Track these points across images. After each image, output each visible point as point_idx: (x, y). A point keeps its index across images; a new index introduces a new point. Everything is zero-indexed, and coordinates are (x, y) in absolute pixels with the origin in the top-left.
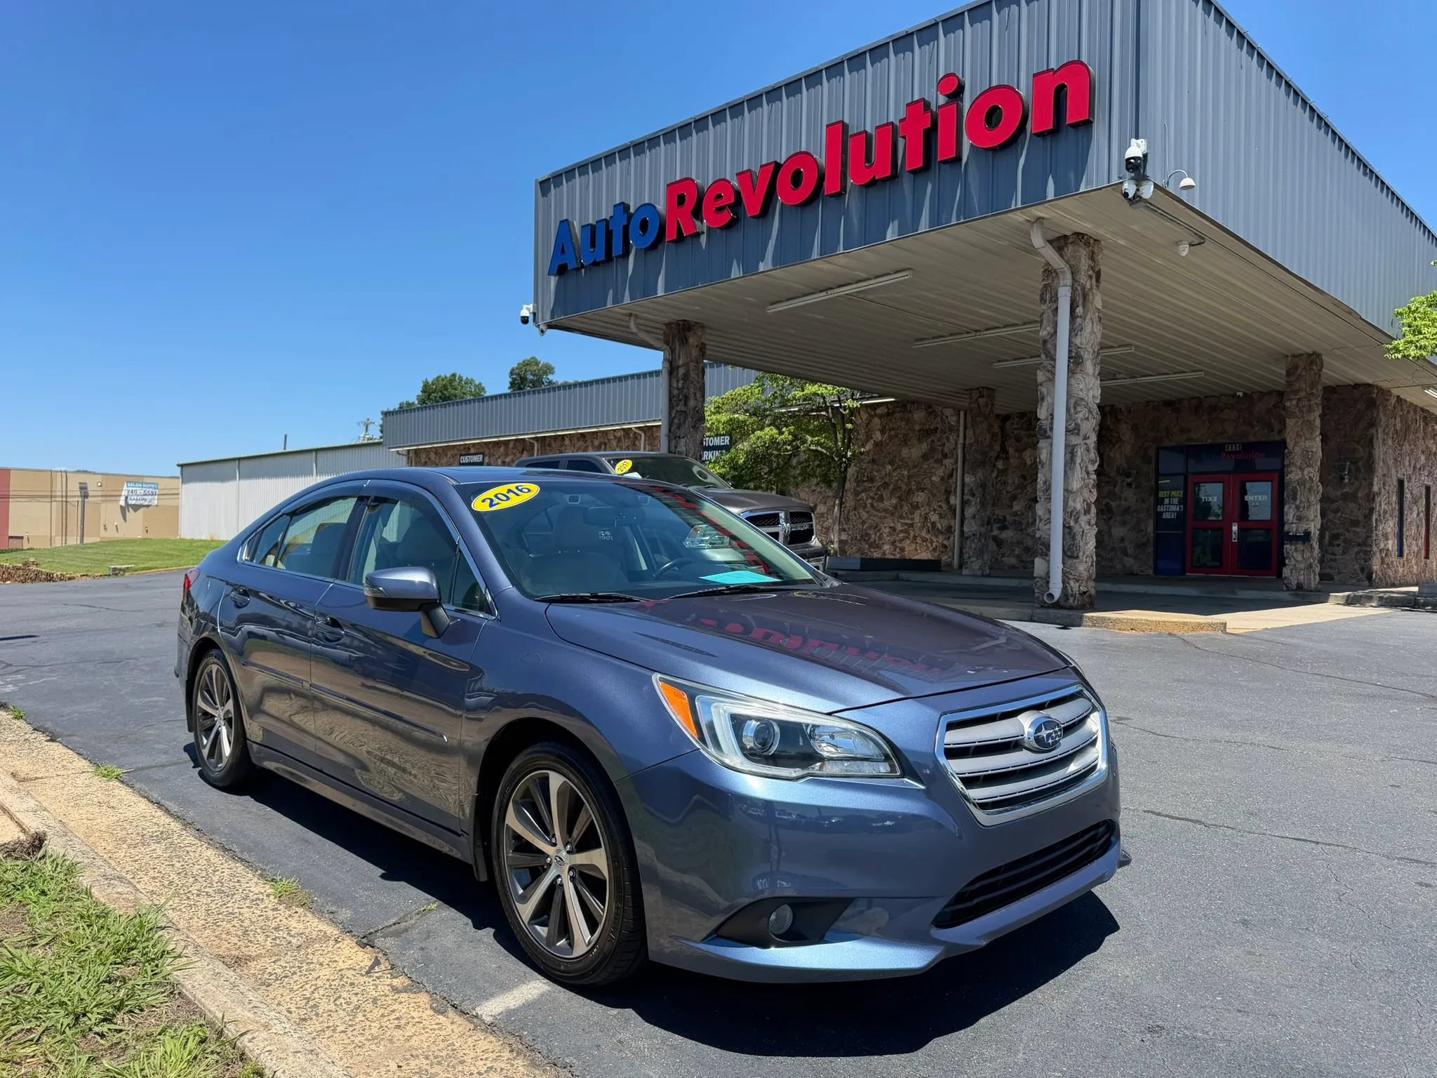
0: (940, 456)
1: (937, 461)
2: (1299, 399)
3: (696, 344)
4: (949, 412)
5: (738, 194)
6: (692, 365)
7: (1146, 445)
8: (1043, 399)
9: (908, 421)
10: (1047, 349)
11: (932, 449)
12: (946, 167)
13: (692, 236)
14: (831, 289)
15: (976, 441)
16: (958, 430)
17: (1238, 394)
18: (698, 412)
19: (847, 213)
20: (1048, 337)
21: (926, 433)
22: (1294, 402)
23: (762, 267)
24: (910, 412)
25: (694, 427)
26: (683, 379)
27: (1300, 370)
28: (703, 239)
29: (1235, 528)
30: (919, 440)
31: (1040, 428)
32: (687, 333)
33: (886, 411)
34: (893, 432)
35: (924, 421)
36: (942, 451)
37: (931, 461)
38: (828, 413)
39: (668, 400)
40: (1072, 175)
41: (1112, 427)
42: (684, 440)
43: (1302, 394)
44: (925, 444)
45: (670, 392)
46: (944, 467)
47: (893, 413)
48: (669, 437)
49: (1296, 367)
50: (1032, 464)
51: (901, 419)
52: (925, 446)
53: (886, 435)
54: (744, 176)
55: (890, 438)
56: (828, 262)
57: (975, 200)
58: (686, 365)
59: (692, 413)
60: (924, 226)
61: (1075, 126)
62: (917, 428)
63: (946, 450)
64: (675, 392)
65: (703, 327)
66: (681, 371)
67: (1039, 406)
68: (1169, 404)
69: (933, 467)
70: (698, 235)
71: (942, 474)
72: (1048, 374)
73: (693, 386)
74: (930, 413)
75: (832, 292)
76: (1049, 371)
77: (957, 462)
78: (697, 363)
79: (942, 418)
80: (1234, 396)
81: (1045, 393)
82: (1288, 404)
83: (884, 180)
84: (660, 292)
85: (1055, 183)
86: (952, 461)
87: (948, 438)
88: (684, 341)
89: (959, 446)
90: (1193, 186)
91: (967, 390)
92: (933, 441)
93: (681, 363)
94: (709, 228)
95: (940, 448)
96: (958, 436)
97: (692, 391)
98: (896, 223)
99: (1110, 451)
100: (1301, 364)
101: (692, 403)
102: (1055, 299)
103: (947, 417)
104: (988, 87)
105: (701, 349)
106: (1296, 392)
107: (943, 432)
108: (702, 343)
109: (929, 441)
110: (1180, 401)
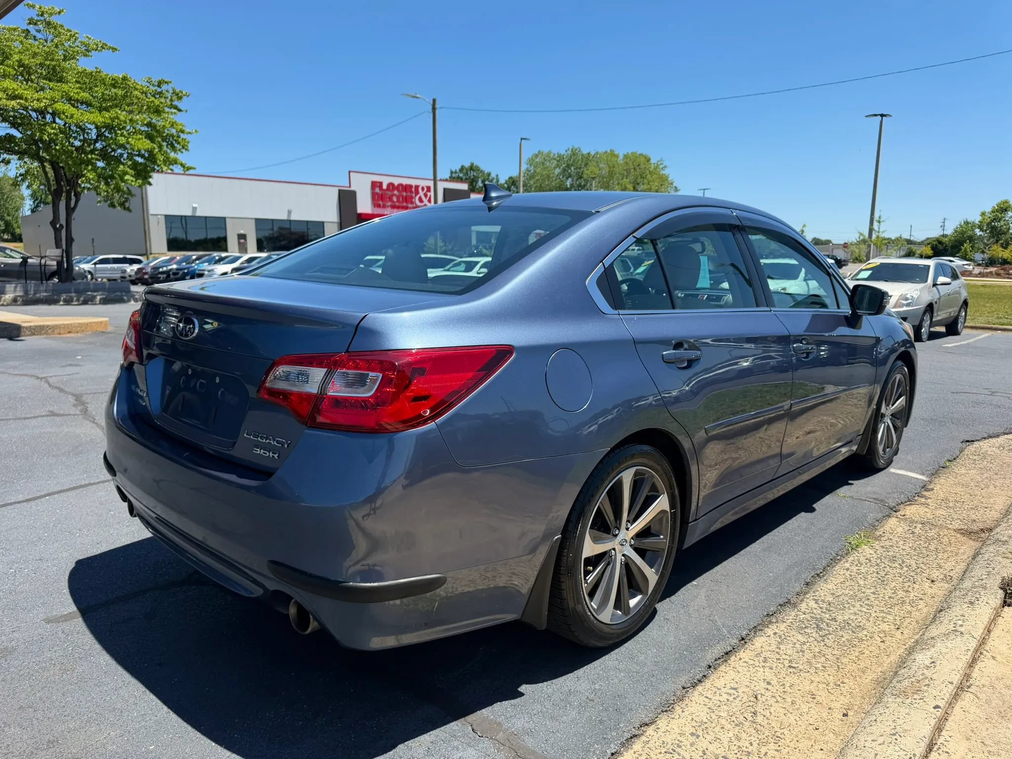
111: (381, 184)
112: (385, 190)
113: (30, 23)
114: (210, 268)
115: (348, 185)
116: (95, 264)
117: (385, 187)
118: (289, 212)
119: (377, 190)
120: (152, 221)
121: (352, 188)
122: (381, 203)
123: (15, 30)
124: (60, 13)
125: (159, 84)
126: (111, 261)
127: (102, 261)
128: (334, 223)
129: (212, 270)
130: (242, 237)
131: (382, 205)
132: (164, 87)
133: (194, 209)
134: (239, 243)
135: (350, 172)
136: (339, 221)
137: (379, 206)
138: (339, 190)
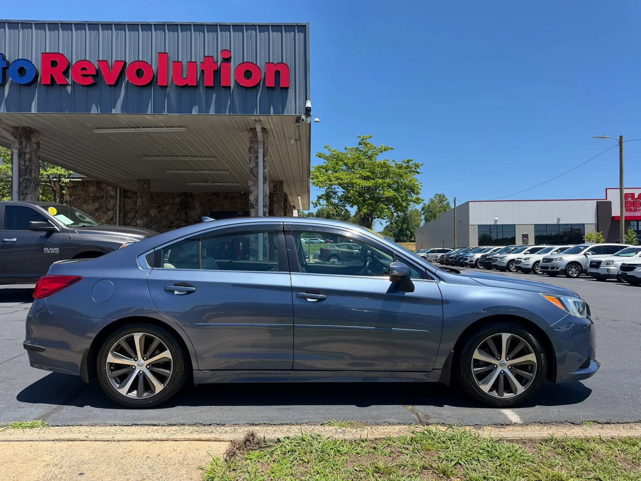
0: (105, 210)
1: (104, 212)
2: (278, 197)
3: (35, 141)
4: (110, 188)
5: (97, 71)
6: (34, 153)
7: (206, 210)
8: (251, 192)
9: (86, 191)
10: (254, 173)
11: (101, 207)
12: (222, 89)
13: (61, 85)
14: (139, 127)
15: (143, 204)
16: (116, 198)
17: (242, 193)
18: (36, 180)
19: (168, 96)
20: (253, 168)
21: (96, 198)
22: (276, 198)
23: (114, 111)
24: (87, 186)
25: (35, 188)
26: (29, 161)
27: (278, 187)
28: (69, 89)
29: (241, 244)
30: (93, 201)
31: (251, 204)
32: (30, 134)
33: (72, 185)
34: (77, 197)
35: (95, 192)
36: (107, 208)
37: (100, 212)
38: (51, 184)
39: (18, 172)
40: (280, 107)
41: (191, 202)
42: (30, 196)
43: (279, 196)
44: (97, 204)
45: (19, 168)
46: (107, 216)
47: (76, 187)
48: (19, 193)
49: (276, 185)
50: (154, 216)
51: (82, 190)
52: (96, 205)
53: (73, 198)
54: (103, 63)
55: (76, 199)
56: (154, 117)
57: (238, 107)
58: (30, 152)
59: (33, 180)
60: (212, 111)
61: (282, 88)
62: (92, 195)
63: (109, 207)
64: (23, 167)
65: (38, 132)
66: (27, 156)
67: (250, 195)
68: (215, 194)
69: (102, 215)
70: (66, 85)
71: (107, 219)
72: (254, 183)
73: (34, 165)
74: (99, 189)
75: (139, 129)
76: (254, 181)
77: (116, 213)
78: (36, 152)
79: (106, 191)
80: (240, 193)
81: (253, 190)
82: (274, 199)
83: (191, 86)
84: (34, 110)
85: (273, 108)
86: (112, 212)
87: (110, 202)
88: (29, 139)
89: (117, 206)
90: (318, 121)
91: (137, 180)
92: (101, 202)
93: (27, 151)
94: (73, 82)
95: (105, 206)
96: (116, 201)
97: (34, 168)
98: (197, 107)
99: (191, 212)
100: (278, 184)
101: (33, 175)
102: (256, 152)
103: (109, 191)
104: (242, 62)
105: (38, 145)
106: (277, 194)
107: (107, 198)
108: (38, 142)
109: (99, 202)
110: (219, 193)
111: (633, 195)
112: (636, 199)
113: (359, 144)
114: (502, 256)
115: (605, 198)
116: (428, 253)
117: (636, 196)
118: (559, 219)
119: (630, 199)
120: (471, 229)
121: (608, 200)
122: (632, 208)
123: (352, 148)
124: (370, 137)
125: (408, 162)
126: (436, 252)
127: (433, 252)
128: (594, 224)
129: (503, 257)
130: (525, 236)
131: (633, 210)
132: (410, 163)
133: (496, 221)
134: (523, 240)
135: (606, 189)
136: (596, 223)
137: (631, 210)
138: (597, 202)
